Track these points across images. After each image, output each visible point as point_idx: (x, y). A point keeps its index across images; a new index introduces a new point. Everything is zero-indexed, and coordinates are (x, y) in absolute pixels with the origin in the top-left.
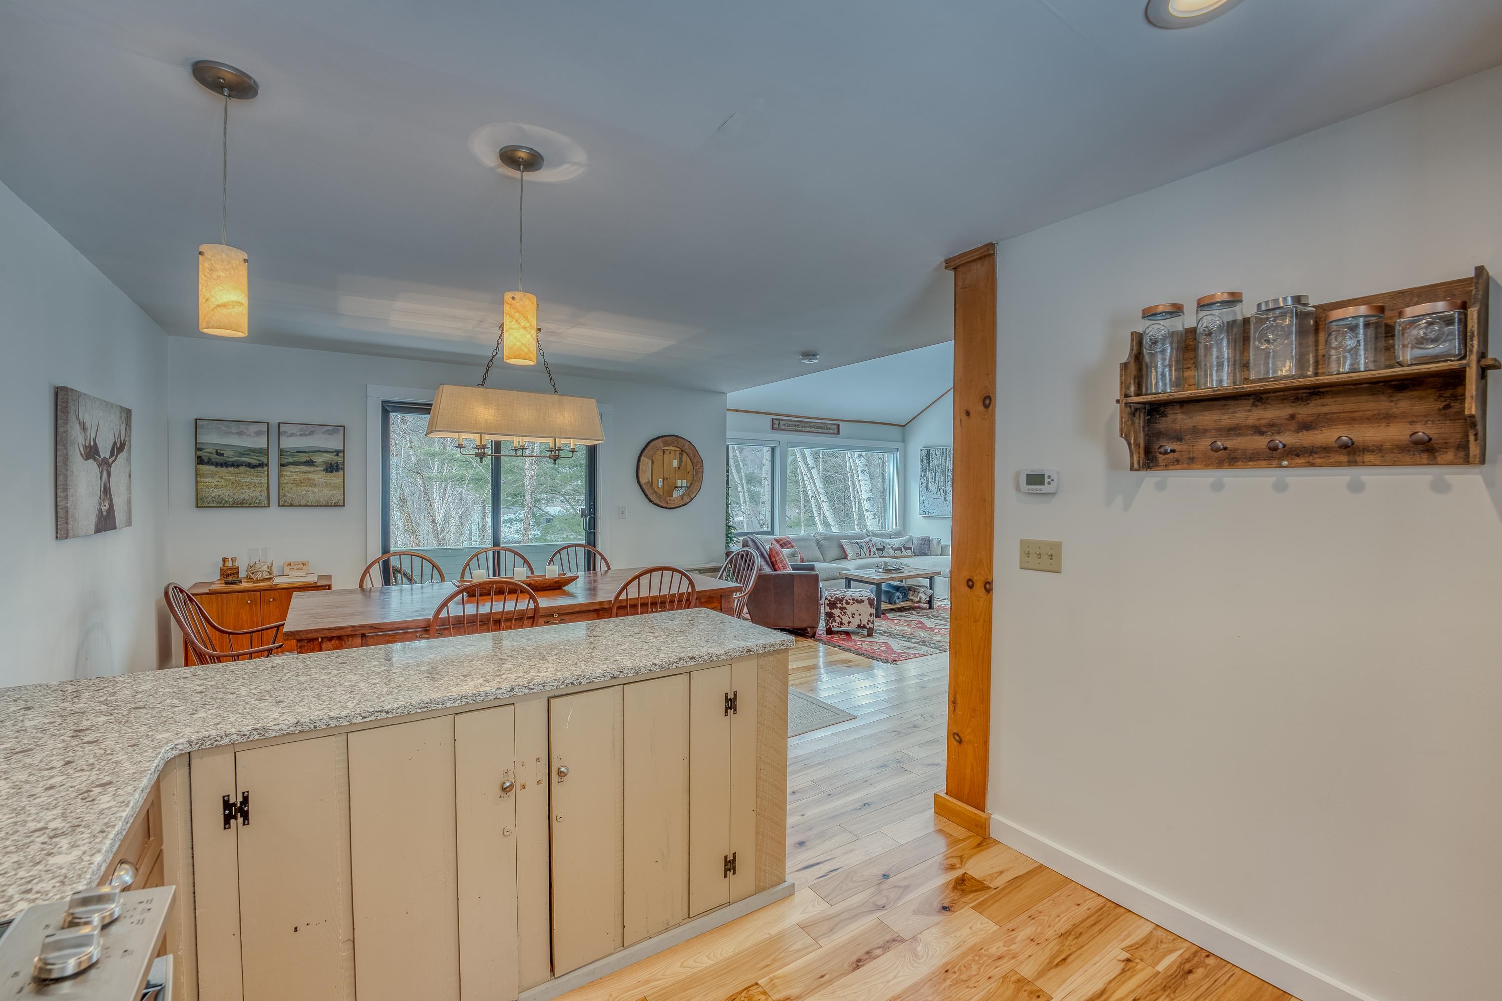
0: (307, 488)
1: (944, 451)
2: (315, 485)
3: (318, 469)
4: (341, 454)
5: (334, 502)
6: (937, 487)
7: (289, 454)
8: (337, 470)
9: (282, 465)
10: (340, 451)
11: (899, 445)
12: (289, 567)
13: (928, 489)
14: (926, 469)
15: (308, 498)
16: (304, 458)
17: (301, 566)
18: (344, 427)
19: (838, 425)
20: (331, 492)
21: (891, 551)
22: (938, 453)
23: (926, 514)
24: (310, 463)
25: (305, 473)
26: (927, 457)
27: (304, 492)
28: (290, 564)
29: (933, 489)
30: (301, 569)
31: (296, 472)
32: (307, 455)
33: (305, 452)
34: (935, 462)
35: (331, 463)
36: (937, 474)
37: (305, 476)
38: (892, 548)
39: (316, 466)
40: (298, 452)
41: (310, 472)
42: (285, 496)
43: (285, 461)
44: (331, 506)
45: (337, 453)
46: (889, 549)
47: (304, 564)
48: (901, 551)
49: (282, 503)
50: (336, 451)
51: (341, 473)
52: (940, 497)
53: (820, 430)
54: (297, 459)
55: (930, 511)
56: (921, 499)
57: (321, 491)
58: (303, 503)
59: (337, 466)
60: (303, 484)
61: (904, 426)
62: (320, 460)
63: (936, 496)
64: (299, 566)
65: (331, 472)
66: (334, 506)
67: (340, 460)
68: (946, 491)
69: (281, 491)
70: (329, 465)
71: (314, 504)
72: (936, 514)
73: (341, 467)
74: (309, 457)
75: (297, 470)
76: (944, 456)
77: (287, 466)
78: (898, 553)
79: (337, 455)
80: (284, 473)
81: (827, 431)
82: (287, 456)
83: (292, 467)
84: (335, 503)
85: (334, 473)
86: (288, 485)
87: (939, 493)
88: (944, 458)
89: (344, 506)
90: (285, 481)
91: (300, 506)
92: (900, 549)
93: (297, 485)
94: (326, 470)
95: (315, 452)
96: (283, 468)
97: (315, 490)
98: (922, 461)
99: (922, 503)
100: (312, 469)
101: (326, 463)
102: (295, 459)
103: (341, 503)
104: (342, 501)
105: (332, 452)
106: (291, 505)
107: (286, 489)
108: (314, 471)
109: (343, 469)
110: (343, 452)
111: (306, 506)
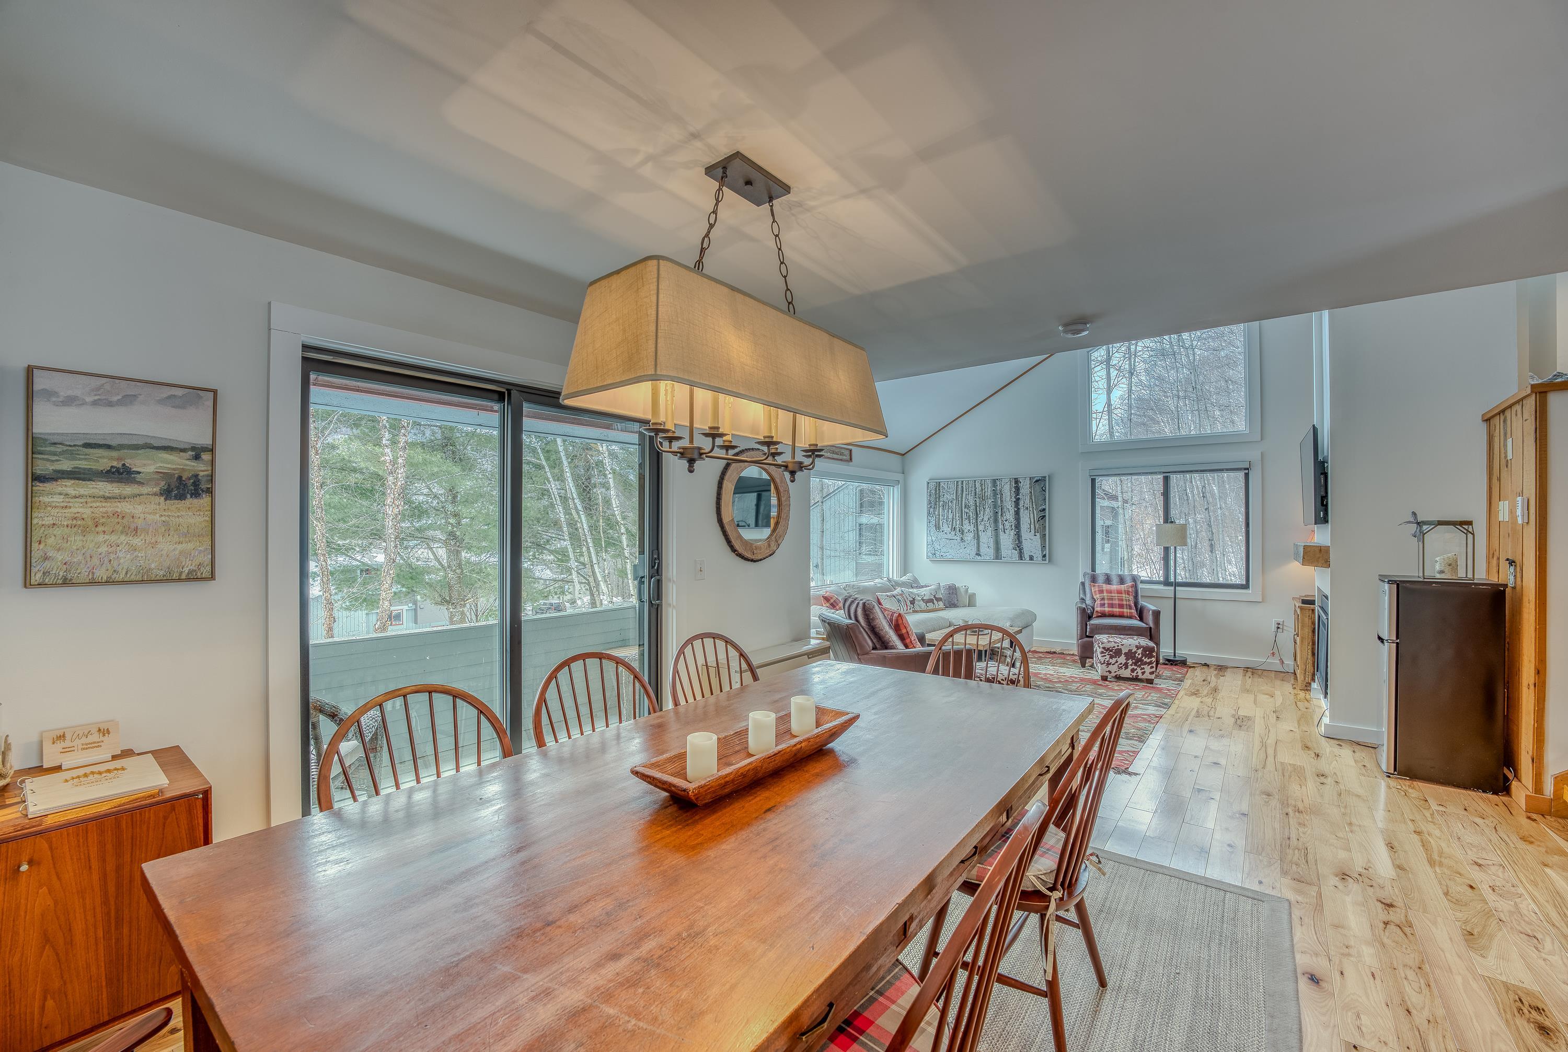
0: (113, 538)
1: (960, 483)
2: (136, 529)
3: (145, 490)
4: (206, 457)
5: (186, 570)
6: (950, 526)
7: (59, 449)
8: (196, 494)
9: (38, 478)
10: (205, 449)
11: (899, 477)
12: (60, 745)
13: (938, 527)
14: (936, 504)
15: (115, 564)
16: (105, 461)
17: (95, 737)
18: (215, 392)
19: (851, 451)
20: (180, 547)
21: (923, 605)
22: (951, 485)
23: (936, 558)
24: (122, 474)
25: (106, 498)
26: (936, 491)
27: (104, 549)
28: (62, 737)
29: (946, 528)
30: (97, 745)
31: (80, 496)
32: (114, 454)
33: (109, 447)
34: (947, 497)
35: (180, 478)
36: (950, 511)
37: (110, 507)
38: (923, 600)
39: (140, 483)
40: (87, 445)
41: (121, 498)
42: (46, 558)
43: (44, 466)
44: (180, 580)
45: (197, 452)
46: (919, 601)
47: (104, 732)
48: (934, 603)
49: (37, 578)
50: (193, 448)
51: (205, 500)
52: (955, 537)
53: (835, 456)
54: (83, 464)
55: (942, 554)
56: (930, 540)
57: (154, 545)
58: (102, 574)
59: (196, 484)
60: (100, 529)
61: (904, 454)
62: (151, 469)
63: (949, 536)
64: (91, 739)
65: (181, 497)
66: (188, 579)
67: (201, 468)
68: (963, 531)
69: (35, 546)
70: (174, 482)
71: (133, 578)
72: (950, 557)
73: (204, 486)
74: (119, 459)
75: (82, 491)
76: (960, 490)
77: (55, 479)
78: (930, 605)
79: (197, 457)
80: (46, 499)
81: (841, 457)
82: (54, 454)
83: (69, 483)
84: (190, 572)
85: (189, 501)
86: (57, 531)
87: (953, 533)
88: (960, 492)
89: (212, 577)
90: (48, 521)
91: (93, 583)
92: (931, 601)
93: (85, 531)
94: (167, 493)
95: (136, 447)
96: (40, 487)
97: (137, 541)
98: (930, 495)
99: (930, 544)
100: (128, 490)
101: (166, 476)
102: (77, 463)
103: (206, 571)
104: (209, 568)
105: (183, 450)
106: (66, 582)
107: (51, 541)
108: (135, 496)
109: (210, 491)
110: (212, 450)
111: (109, 582)
